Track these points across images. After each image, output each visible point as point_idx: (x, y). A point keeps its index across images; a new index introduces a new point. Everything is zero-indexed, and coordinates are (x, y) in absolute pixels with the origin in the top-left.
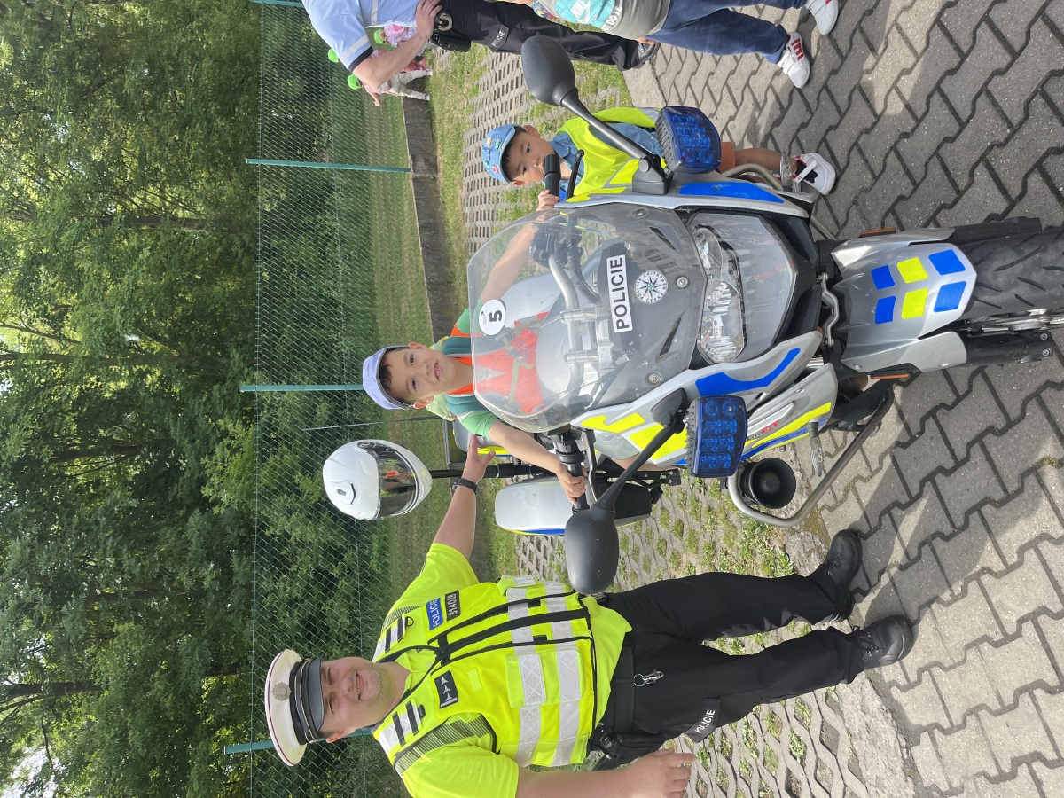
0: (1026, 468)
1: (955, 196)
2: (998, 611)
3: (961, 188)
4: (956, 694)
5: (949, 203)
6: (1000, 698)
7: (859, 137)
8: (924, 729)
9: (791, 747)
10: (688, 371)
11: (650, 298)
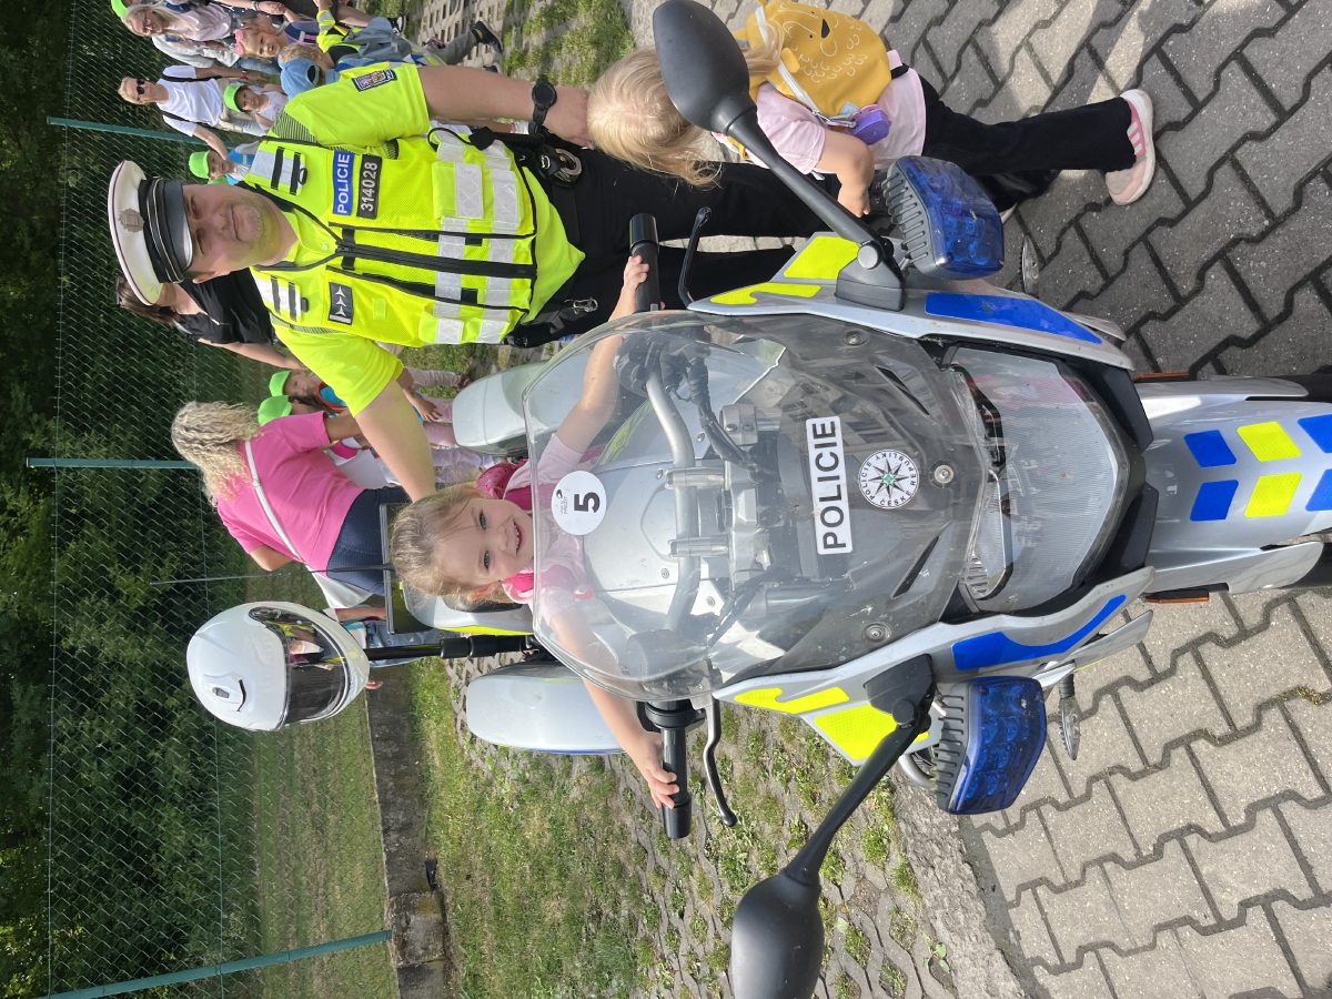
0: (1266, 698)
1: (1169, 303)
2: (1210, 886)
3: (1183, 293)
5: (1163, 312)
10: (941, 625)
11: (887, 499)
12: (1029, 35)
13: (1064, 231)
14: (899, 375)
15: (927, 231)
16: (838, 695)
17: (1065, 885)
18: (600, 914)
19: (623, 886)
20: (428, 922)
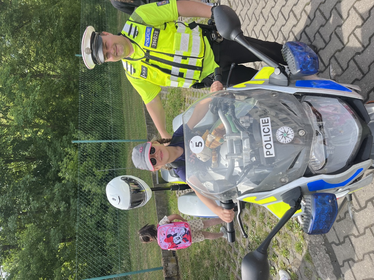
10: (303, 178)
11: (285, 141)
12: (335, 5)
13: (349, 61)
14: (287, 104)
15: (294, 62)
16: (273, 199)
17: (358, 261)
18: (219, 265)
19: (225, 257)
20: (173, 265)
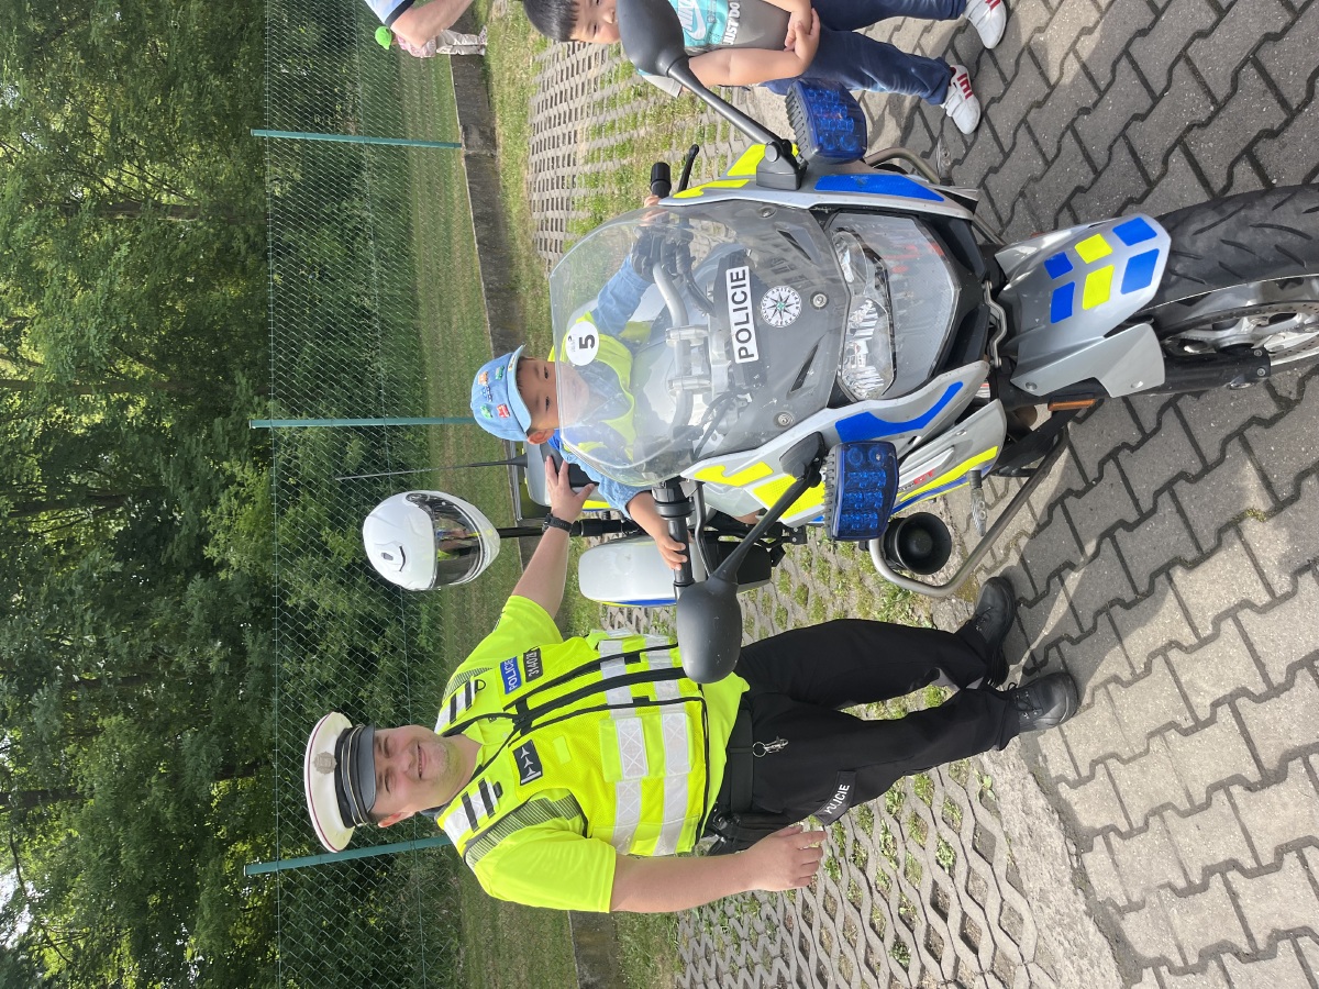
0: (1224, 522)
1: (1144, 187)
2: (1188, 692)
3: (1153, 178)
4: (1137, 792)
5: (1138, 197)
6: (1189, 797)
7: (1028, 112)
8: (1097, 832)
9: (938, 854)
10: (827, 410)
11: (780, 320)
14: (792, 234)
16: (765, 470)
